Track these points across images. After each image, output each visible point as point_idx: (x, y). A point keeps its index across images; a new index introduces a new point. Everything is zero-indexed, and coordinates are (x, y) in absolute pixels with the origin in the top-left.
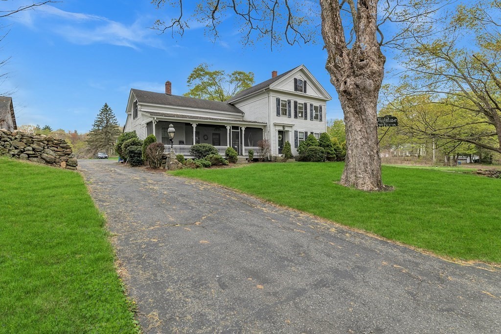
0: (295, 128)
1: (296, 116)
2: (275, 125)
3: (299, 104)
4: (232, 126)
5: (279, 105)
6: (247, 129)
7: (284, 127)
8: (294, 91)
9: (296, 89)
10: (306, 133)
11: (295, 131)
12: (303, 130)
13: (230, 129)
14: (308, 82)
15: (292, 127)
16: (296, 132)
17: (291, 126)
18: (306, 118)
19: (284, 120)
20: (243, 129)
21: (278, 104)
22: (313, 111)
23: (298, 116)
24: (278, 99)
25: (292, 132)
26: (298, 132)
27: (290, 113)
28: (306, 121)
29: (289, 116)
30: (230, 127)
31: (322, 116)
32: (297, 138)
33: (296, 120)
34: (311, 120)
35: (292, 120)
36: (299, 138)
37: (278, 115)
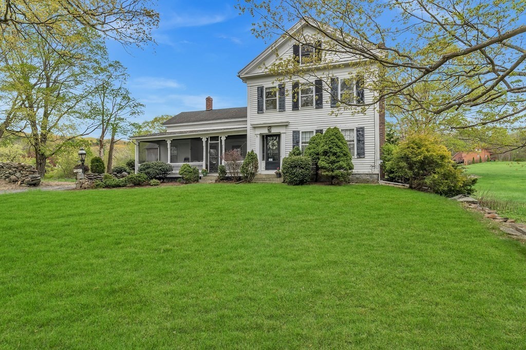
0: (293, 127)
1: (295, 107)
2: (255, 127)
3: (303, 84)
5: (262, 96)
6: (228, 137)
7: (270, 127)
10: (319, 132)
11: (294, 132)
12: (314, 128)
16: (296, 134)
17: (286, 125)
18: (319, 104)
19: (272, 117)
20: (223, 139)
21: (260, 95)
22: (337, 90)
23: (300, 105)
24: (260, 87)
25: (287, 134)
26: (301, 132)
27: (284, 104)
28: (319, 111)
29: (280, 110)
30: (207, 139)
31: (363, 94)
32: (298, 143)
33: (296, 112)
34: (331, 107)
35: (288, 115)
36: (303, 143)
37: (260, 112)
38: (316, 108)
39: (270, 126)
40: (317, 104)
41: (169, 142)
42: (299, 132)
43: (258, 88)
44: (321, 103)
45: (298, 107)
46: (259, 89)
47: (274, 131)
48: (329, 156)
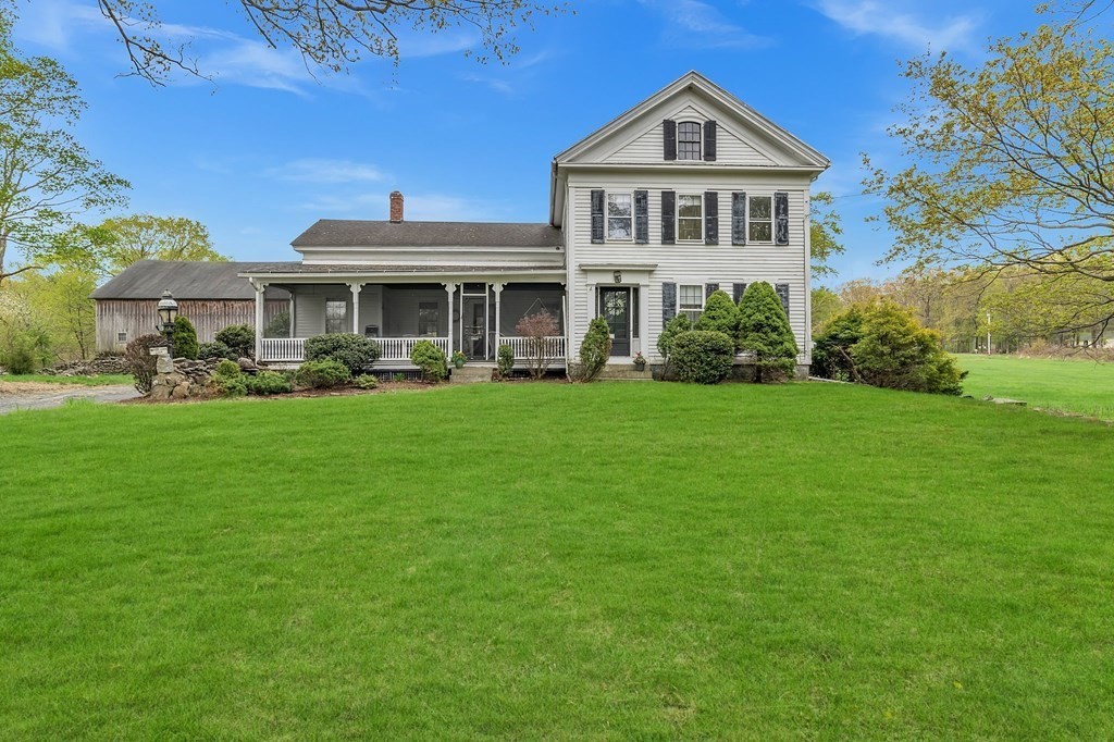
0: (663, 276)
1: (668, 238)
2: (585, 270)
3: (681, 197)
4: (464, 284)
5: (601, 210)
6: (509, 287)
7: (617, 273)
8: (662, 160)
9: (670, 153)
10: (712, 288)
11: (665, 285)
12: (703, 280)
13: (457, 293)
14: (723, 122)
15: (651, 272)
16: (669, 289)
17: (649, 271)
18: (712, 239)
19: (620, 252)
20: (498, 289)
21: (597, 208)
22: (744, 215)
23: (677, 235)
24: (597, 192)
25: (651, 288)
26: (678, 287)
27: (646, 229)
28: (712, 249)
29: (639, 241)
30: (458, 287)
31: (786, 227)
32: (673, 305)
33: (668, 248)
34: (733, 244)
35: (653, 252)
36: (682, 306)
37: (597, 241)
38: (707, 244)
39: (618, 271)
40: (708, 236)
41: (356, 290)
42: (674, 285)
43: (592, 192)
44: (716, 236)
45: (673, 239)
46: (595, 195)
47: (626, 280)
48: (765, 333)
